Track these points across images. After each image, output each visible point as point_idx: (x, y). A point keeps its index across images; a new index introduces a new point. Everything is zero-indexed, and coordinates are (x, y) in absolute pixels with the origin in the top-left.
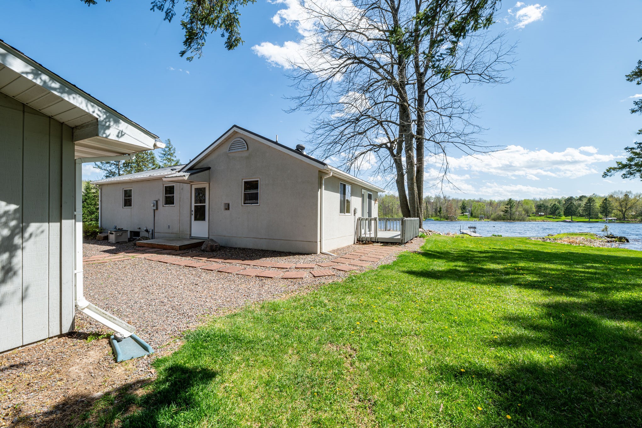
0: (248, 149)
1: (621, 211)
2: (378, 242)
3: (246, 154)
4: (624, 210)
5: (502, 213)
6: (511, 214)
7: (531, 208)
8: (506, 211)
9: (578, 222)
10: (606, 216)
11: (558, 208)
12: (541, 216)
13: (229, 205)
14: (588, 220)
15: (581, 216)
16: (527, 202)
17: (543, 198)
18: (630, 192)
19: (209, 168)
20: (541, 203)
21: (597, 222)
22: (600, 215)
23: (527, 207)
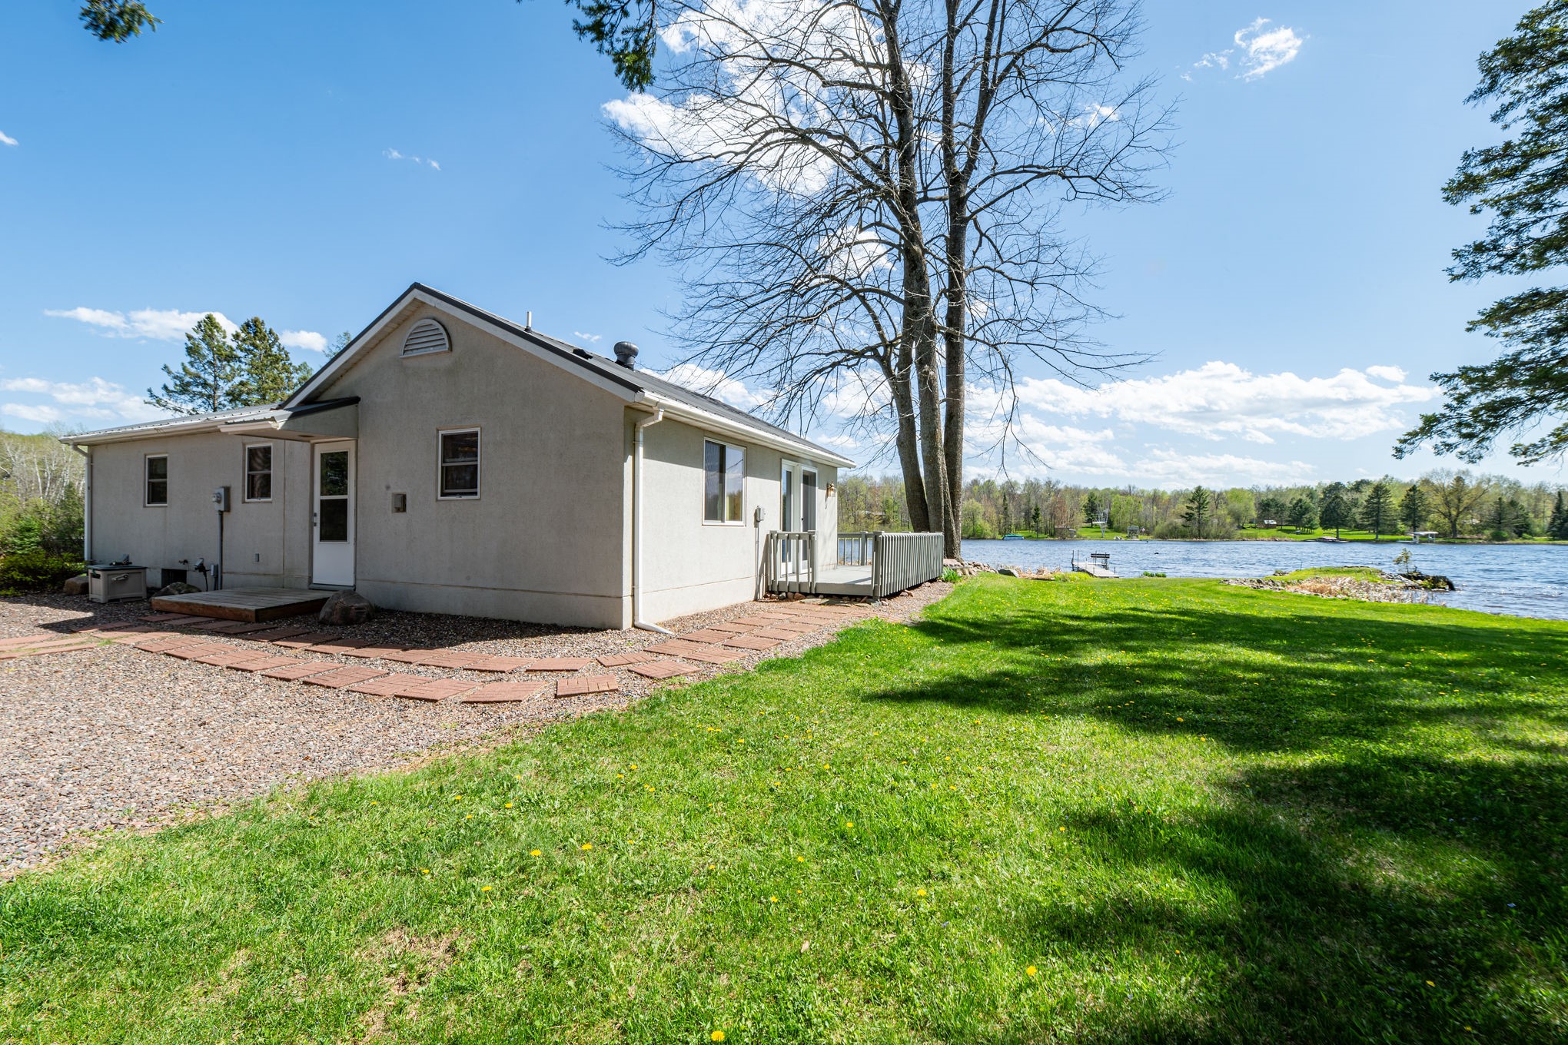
0: (451, 348)
1: (1448, 515)
2: (817, 595)
3: (446, 361)
4: (1454, 513)
5: (1180, 521)
6: (1201, 524)
7: (1247, 510)
8: (1189, 517)
9: (1351, 541)
10: (1415, 527)
11: (1307, 510)
12: (1269, 527)
13: (404, 497)
14: (1373, 537)
15: (1359, 527)
16: (1236, 494)
17: (1275, 484)
18: (1468, 474)
19: (355, 400)
20: (1271, 497)
22: (1400, 525)
23: (1237, 506)
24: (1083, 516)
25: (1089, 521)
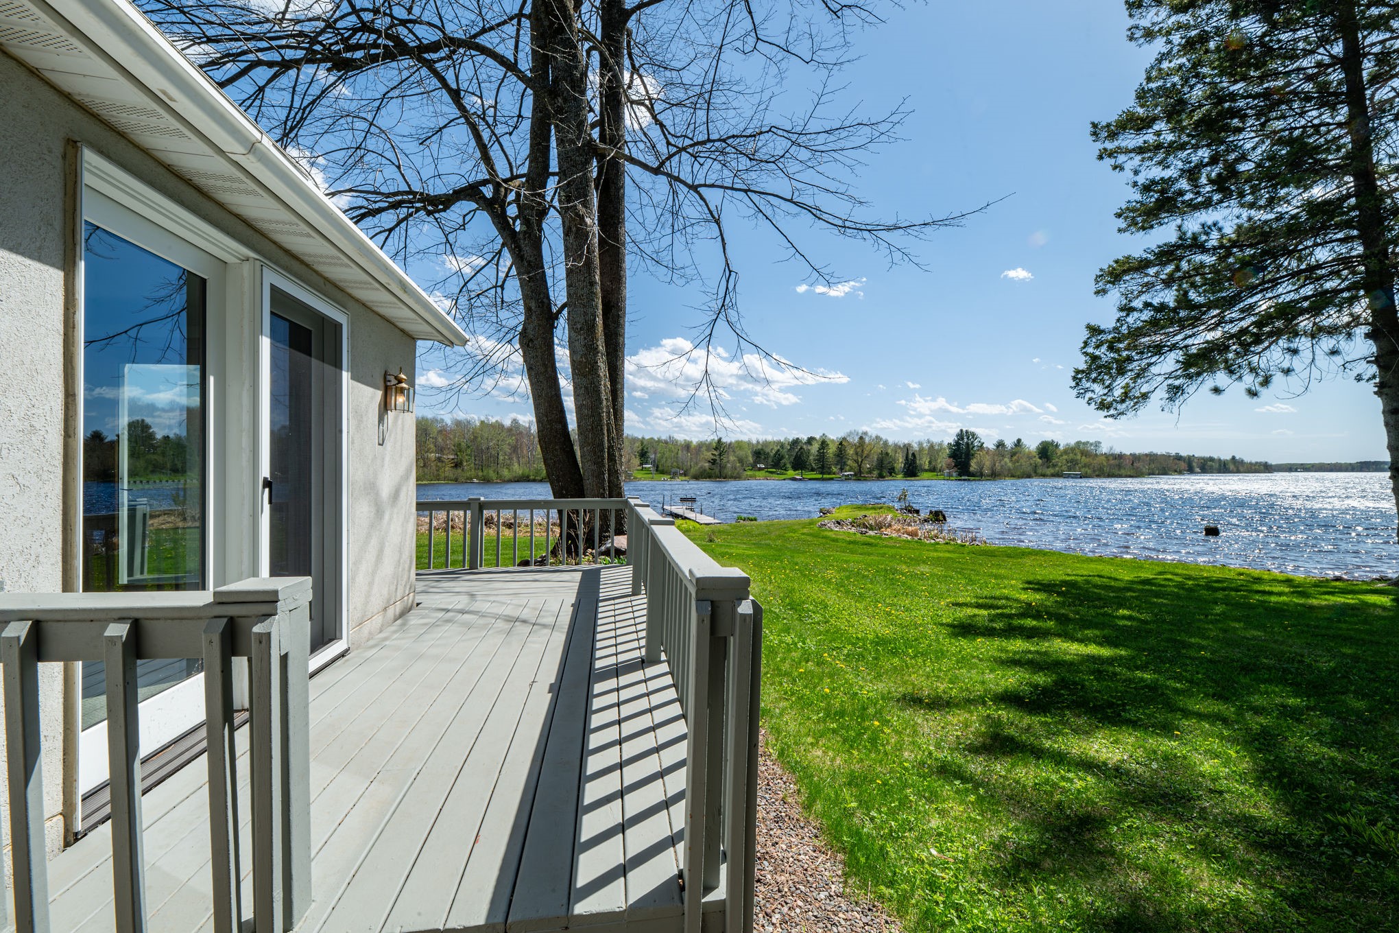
1: (856, 461)
4: (860, 460)
5: (707, 465)
6: (722, 467)
7: (747, 457)
8: (713, 462)
9: (810, 479)
10: (842, 469)
11: (783, 457)
12: (760, 469)
14: (820, 476)
15: (813, 470)
16: (739, 444)
17: (762, 438)
18: (866, 433)
20: (760, 447)
21: (832, 479)
22: (834, 469)
23: (741, 453)
24: (636, 461)
25: (641, 464)
